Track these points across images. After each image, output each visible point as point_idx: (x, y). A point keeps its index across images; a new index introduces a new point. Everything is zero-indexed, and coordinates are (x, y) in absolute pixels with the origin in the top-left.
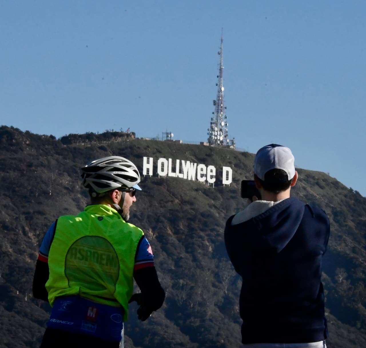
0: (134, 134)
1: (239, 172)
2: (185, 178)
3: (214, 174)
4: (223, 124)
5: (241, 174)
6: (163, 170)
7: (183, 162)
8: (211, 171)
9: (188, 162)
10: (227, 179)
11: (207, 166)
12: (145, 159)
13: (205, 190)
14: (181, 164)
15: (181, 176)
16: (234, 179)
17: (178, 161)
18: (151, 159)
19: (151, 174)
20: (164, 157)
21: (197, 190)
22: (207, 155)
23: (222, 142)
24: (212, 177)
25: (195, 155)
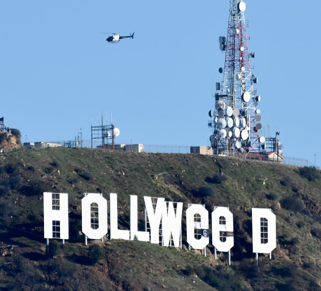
0: (15, 133)
1: (294, 219)
2: (155, 240)
3: (229, 227)
4: (247, 97)
5: (299, 225)
6: (95, 224)
7: (148, 200)
8: (222, 221)
9: (161, 201)
10: (264, 240)
11: (210, 210)
12: (48, 197)
13: (208, 270)
14: (141, 206)
15: (143, 237)
16: (281, 240)
17: (134, 199)
18: (64, 198)
19: (65, 234)
20: (98, 191)
21: (186, 273)
22: (209, 180)
23: (246, 144)
24: (224, 236)
25: (179, 182)
